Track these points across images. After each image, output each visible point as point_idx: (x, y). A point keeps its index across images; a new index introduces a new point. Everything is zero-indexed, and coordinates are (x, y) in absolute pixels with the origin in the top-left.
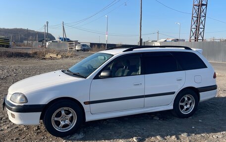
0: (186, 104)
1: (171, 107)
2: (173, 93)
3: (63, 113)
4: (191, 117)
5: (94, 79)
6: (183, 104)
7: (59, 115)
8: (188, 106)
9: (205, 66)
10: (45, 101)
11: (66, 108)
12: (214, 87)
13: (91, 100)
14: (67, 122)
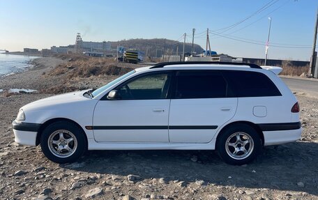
0: (239, 146)
1: (212, 146)
2: (215, 127)
3: (62, 136)
4: (246, 165)
5: (102, 99)
6: (233, 145)
7: (57, 138)
8: (243, 149)
9: (278, 93)
10: (41, 120)
11: (67, 132)
12: (295, 126)
13: (94, 125)
14: (66, 147)
